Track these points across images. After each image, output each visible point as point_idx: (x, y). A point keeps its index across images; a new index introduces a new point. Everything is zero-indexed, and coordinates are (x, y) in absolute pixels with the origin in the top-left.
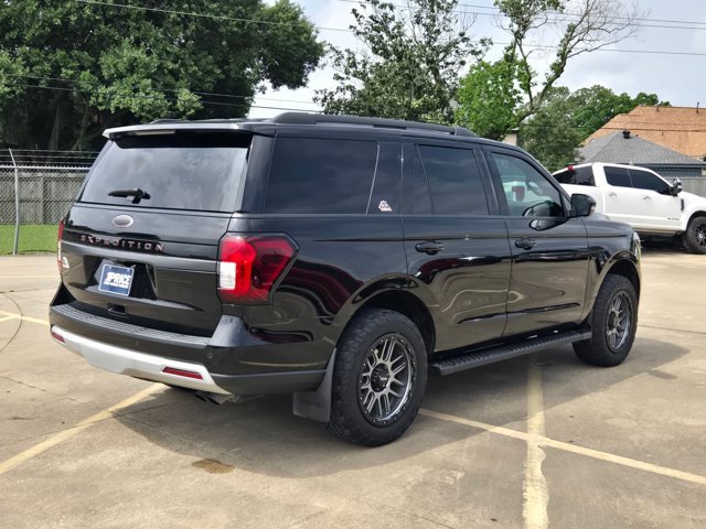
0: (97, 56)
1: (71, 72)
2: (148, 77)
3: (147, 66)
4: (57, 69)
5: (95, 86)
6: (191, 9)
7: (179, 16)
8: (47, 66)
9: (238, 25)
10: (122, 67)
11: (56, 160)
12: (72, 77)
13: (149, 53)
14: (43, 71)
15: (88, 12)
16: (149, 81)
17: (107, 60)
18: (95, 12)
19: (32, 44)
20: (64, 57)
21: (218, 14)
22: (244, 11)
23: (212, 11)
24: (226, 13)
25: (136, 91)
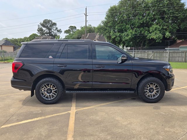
0: (149, 28)
1: (143, 32)
2: (159, 31)
3: (159, 29)
4: (141, 32)
5: (148, 34)
6: (171, 14)
7: (168, 16)
8: (139, 31)
9: (183, 16)
10: (154, 29)
11: (142, 49)
12: (144, 33)
13: (160, 26)
14: (138, 32)
15: (148, 19)
16: (159, 32)
17: (151, 28)
18: (149, 19)
19: (137, 28)
20: (143, 29)
21: (178, 14)
22: (185, 12)
23: (176, 14)
24: (180, 14)
25: (156, 34)
